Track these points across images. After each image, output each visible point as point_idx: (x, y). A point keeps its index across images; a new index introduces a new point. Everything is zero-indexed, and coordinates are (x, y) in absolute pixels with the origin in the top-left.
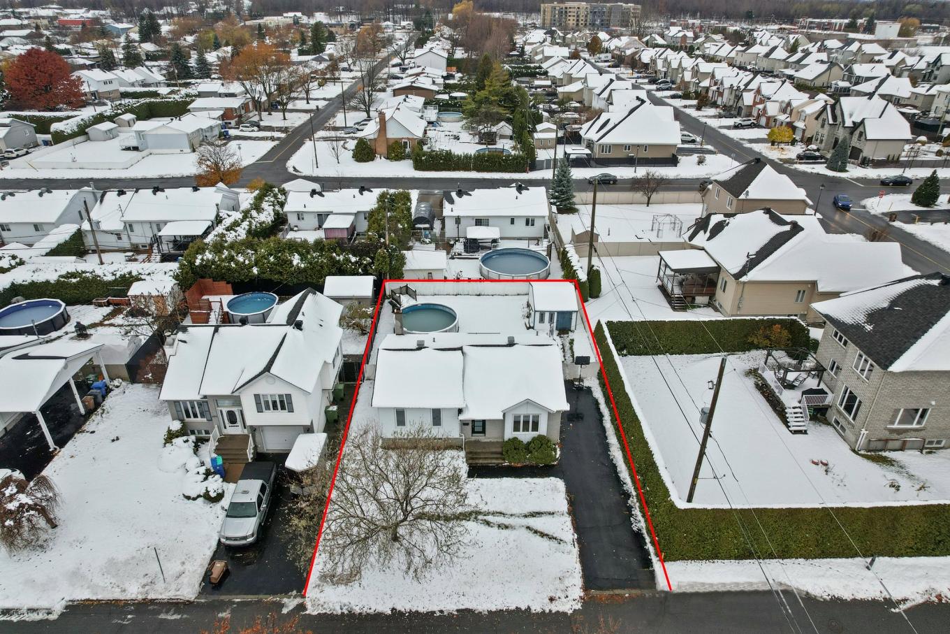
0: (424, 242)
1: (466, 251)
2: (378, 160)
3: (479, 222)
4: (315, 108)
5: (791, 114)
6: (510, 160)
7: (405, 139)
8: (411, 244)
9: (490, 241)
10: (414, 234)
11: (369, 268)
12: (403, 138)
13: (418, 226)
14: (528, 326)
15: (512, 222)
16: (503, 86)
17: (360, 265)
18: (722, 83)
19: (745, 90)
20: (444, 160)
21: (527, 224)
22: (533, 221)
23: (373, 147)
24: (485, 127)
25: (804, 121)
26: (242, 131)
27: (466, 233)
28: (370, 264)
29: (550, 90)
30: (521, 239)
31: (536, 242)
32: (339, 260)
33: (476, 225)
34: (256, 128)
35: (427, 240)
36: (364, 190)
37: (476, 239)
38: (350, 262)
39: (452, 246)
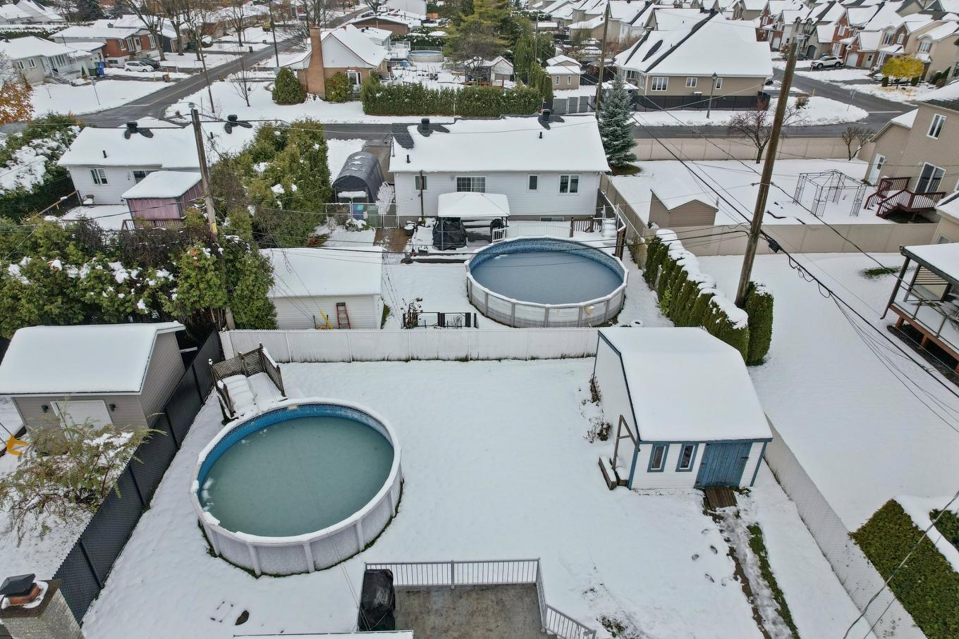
0: (350, 227)
1: (437, 244)
2: (310, 100)
3: (464, 184)
4: (248, 50)
5: (905, 43)
6: (514, 98)
7: (352, 69)
8: (321, 230)
9: (489, 223)
10: (332, 211)
11: (163, 298)
12: (348, 68)
13: (342, 195)
14: (613, 478)
15: (533, 184)
16: (500, 8)
17: (140, 291)
18: (781, 19)
19: (819, 22)
20: (412, 98)
21: (563, 188)
22: (575, 181)
23: (303, 83)
24: (475, 60)
25: (928, 51)
26: (128, 70)
27: (436, 207)
28: (166, 287)
29: (557, 32)
30: (550, 220)
31: (588, 224)
32: (78, 278)
33: (459, 190)
34: (149, 68)
35: (359, 223)
36: (236, 125)
37: (457, 220)
38: (112, 281)
39: (410, 234)
